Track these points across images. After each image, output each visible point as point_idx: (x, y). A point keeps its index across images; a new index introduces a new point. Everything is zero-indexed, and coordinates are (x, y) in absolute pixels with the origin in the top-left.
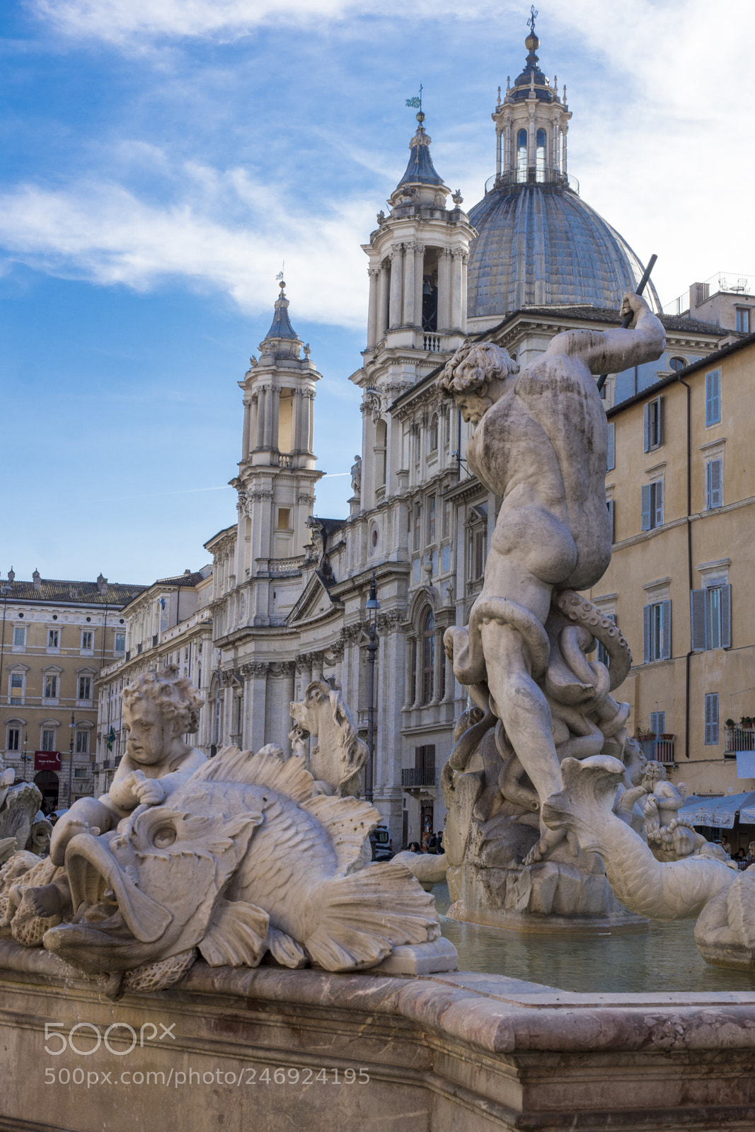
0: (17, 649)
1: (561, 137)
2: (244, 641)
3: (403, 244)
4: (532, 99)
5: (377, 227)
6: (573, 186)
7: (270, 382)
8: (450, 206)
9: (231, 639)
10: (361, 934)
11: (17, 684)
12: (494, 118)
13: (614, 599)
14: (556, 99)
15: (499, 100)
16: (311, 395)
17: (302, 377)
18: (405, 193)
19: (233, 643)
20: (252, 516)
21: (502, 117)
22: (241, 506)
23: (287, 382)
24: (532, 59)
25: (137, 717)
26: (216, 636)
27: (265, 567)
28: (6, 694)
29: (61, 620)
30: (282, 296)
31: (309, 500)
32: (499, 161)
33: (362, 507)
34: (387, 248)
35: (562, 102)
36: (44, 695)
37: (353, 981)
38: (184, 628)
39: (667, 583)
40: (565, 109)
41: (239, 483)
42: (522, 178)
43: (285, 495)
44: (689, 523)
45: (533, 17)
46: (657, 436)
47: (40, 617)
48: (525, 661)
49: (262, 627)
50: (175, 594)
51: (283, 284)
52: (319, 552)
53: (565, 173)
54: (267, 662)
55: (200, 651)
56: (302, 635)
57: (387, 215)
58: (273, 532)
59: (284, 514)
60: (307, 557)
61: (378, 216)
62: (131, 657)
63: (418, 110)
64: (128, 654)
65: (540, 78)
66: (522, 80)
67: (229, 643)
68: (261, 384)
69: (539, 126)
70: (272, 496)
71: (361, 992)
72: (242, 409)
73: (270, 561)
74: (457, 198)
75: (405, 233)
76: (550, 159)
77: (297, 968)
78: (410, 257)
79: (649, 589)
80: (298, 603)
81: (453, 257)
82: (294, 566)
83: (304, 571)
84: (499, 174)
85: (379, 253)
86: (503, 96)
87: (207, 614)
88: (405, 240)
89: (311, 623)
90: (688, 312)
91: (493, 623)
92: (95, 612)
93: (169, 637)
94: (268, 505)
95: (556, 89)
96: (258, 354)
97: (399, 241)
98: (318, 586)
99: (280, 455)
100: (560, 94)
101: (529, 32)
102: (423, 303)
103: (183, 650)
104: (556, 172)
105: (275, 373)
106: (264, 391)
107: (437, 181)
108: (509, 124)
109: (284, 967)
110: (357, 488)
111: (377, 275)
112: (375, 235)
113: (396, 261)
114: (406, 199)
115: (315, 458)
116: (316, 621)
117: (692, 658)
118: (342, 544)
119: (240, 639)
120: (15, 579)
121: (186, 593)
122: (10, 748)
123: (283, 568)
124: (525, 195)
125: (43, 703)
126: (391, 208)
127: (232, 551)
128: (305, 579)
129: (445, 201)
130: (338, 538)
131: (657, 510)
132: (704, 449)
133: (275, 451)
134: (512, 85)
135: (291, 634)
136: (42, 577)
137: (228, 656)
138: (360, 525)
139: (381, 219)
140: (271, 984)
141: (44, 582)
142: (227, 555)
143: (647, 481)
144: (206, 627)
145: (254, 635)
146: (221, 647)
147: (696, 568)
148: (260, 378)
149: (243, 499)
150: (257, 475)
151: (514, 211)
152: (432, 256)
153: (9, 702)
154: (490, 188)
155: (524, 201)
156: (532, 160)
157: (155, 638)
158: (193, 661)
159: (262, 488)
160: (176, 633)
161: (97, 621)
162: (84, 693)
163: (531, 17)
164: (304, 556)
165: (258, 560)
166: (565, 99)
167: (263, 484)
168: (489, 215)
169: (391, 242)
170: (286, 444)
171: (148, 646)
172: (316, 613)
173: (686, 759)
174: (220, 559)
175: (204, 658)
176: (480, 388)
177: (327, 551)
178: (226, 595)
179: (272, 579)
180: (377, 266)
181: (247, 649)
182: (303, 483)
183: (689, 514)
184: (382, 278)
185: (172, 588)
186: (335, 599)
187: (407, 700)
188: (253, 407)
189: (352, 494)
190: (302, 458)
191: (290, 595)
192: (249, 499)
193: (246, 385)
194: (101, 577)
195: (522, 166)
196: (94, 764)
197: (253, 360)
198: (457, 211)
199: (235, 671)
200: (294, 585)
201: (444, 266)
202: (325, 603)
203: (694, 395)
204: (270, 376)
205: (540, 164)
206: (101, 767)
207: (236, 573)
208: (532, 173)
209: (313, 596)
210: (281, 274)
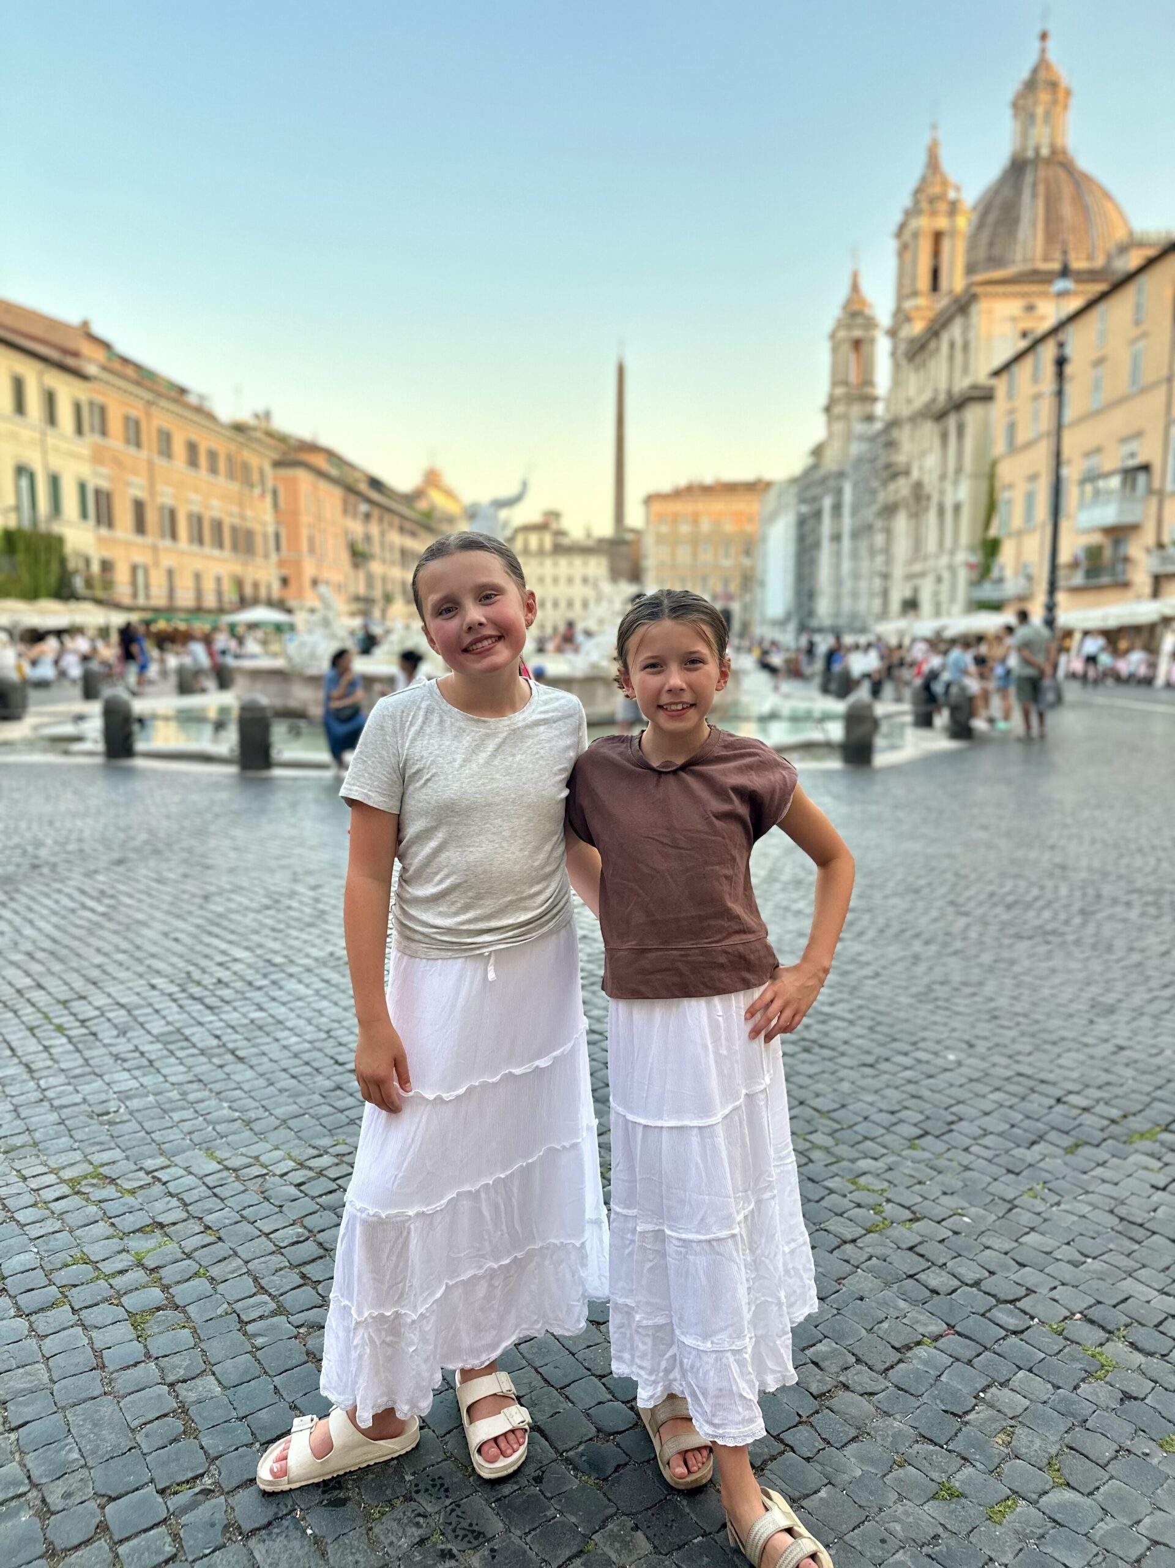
0: (704, 529)
1: (1063, 114)
3: (916, 232)
4: (1041, 87)
5: (903, 218)
7: (847, 334)
8: (952, 196)
11: (705, 552)
12: (1012, 105)
13: (1012, 486)
14: (1061, 84)
15: (1017, 91)
18: (921, 188)
20: (834, 432)
21: (1018, 104)
22: (829, 426)
23: (858, 333)
31: (872, 418)
34: (907, 235)
35: (1064, 86)
36: (722, 557)
40: (1067, 89)
41: (827, 410)
42: (1030, 154)
43: (856, 415)
45: (1046, 14)
57: (908, 208)
61: (904, 209)
65: (1049, 68)
66: (1034, 72)
68: (842, 336)
72: (830, 354)
75: (917, 223)
76: (1052, 135)
78: (922, 240)
79: (1029, 479)
81: (953, 236)
84: (1013, 153)
85: (902, 239)
86: (1019, 87)
92: (752, 500)
95: (1061, 76)
96: (840, 314)
97: (914, 230)
99: (851, 387)
100: (1063, 79)
101: (1041, 29)
102: (931, 274)
104: (1057, 145)
105: (850, 327)
106: (844, 341)
107: (944, 178)
108: (1022, 110)
111: (901, 255)
113: (912, 245)
114: (920, 196)
115: (874, 386)
124: (1031, 168)
125: (722, 563)
126: (911, 202)
127: (823, 457)
129: (948, 193)
133: (848, 384)
134: (1025, 79)
142: (820, 459)
148: (841, 331)
149: (829, 420)
150: (838, 403)
151: (1023, 181)
152: (938, 237)
153: (701, 563)
154: (1007, 164)
155: (1030, 173)
159: (840, 412)
162: (747, 555)
166: (1066, 82)
167: (842, 409)
169: (909, 230)
170: (857, 378)
180: (901, 249)
184: (906, 257)
188: (836, 353)
190: (867, 387)
192: (833, 420)
193: (832, 338)
195: (1032, 142)
197: (837, 319)
198: (957, 200)
201: (946, 245)
204: (848, 330)
205: (1046, 139)
208: (1037, 150)
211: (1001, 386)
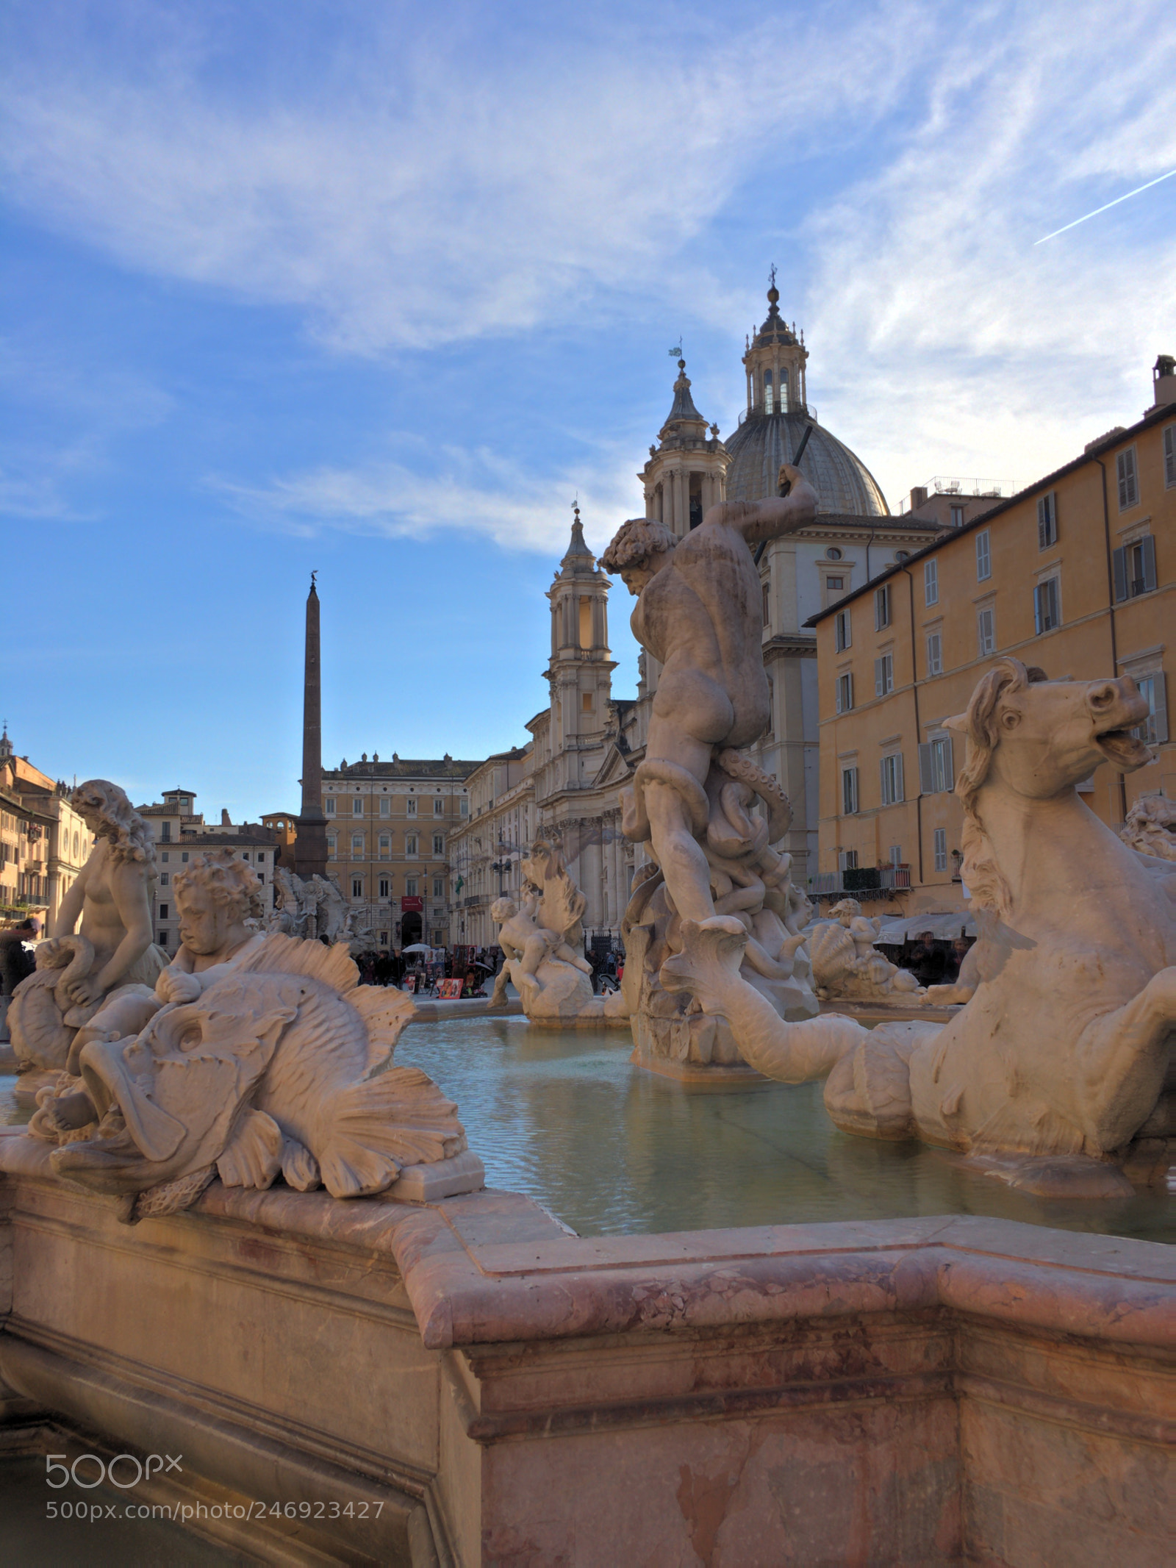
0: (383, 816)
1: (801, 374)
2: (560, 802)
3: (671, 472)
4: (775, 344)
5: (649, 458)
6: (812, 414)
7: (570, 592)
8: (709, 437)
9: (550, 800)
10: (370, 1153)
11: (385, 844)
12: (744, 361)
13: (856, 754)
14: (796, 342)
15: (748, 346)
16: (605, 600)
17: (597, 586)
18: (672, 429)
19: (552, 803)
20: (561, 701)
21: (751, 360)
22: (553, 693)
23: (584, 591)
24: (774, 310)
25: (186, 905)
26: (538, 799)
27: (574, 742)
28: (377, 852)
29: (416, 792)
30: (577, 520)
31: (607, 685)
32: (749, 398)
33: (648, 689)
34: (658, 476)
35: (800, 344)
36: (406, 851)
37: (355, 1210)
38: (513, 793)
39: (898, 739)
40: (803, 349)
41: (549, 675)
42: (769, 410)
43: (587, 682)
44: (915, 688)
45: (773, 274)
46: (886, 617)
47: (400, 790)
48: (684, 818)
49: (574, 790)
50: (505, 767)
51: (577, 511)
52: (616, 728)
53: (805, 405)
54: (579, 818)
55: (527, 811)
56: (606, 795)
57: (657, 447)
58: (579, 713)
59: (588, 698)
60: (607, 732)
61: (651, 449)
62: (473, 818)
63: (679, 359)
64: (471, 816)
65: (782, 325)
66: (765, 328)
67: (548, 804)
68: (564, 593)
69: (781, 366)
70: (576, 684)
71: (358, 1226)
72: (549, 614)
73: (577, 737)
74: (715, 430)
75: (672, 462)
76: (793, 393)
77: (308, 1191)
78: (677, 481)
79: (885, 745)
80: (602, 769)
81: (713, 479)
82: (597, 740)
83: (605, 744)
84: (749, 409)
85: (653, 480)
86: (751, 341)
87: (530, 781)
88: (671, 468)
89: (612, 785)
90: (909, 513)
91: (654, 783)
92: (443, 783)
93: (502, 801)
94: (574, 691)
95: (795, 333)
96: (560, 569)
97: (668, 469)
98: (616, 755)
99: (582, 650)
100: (798, 337)
101: (770, 287)
102: (691, 520)
103: (513, 811)
104: (798, 403)
105: (574, 584)
106: (567, 599)
107: (698, 417)
108: (757, 365)
109: (293, 1189)
110: (643, 673)
111: (652, 498)
112: (648, 465)
113: (666, 485)
114: (673, 434)
115: (610, 651)
116: (617, 783)
117: (922, 800)
118: (634, 720)
119: (557, 800)
120: (379, 761)
121: (514, 765)
122: (382, 895)
123: (588, 742)
124: (772, 425)
125: (407, 858)
126: (660, 442)
127: (548, 730)
128: (606, 750)
129: (705, 433)
130: (631, 715)
131: (888, 679)
132: (925, 626)
133: (577, 647)
134: (758, 332)
135: (598, 794)
136: (400, 758)
137: (548, 814)
138: (647, 703)
139: (653, 451)
140: (276, 1210)
141: (403, 762)
142: (544, 733)
143: (878, 656)
144: (530, 791)
145: (567, 797)
146: (542, 807)
147: (922, 725)
148: (563, 588)
149: (553, 687)
150: (564, 668)
151: (764, 439)
152: (696, 479)
153: (379, 858)
154: (743, 420)
155: (771, 431)
156: (776, 395)
157: (491, 802)
158: (521, 820)
159: (569, 677)
160: (507, 797)
161: (445, 792)
162: (438, 849)
163: (771, 273)
164: (604, 731)
165: (568, 736)
166: (802, 341)
167: (570, 674)
168: (743, 443)
169: (662, 470)
170: (586, 641)
171: (486, 808)
172: (616, 777)
173: (921, 884)
174: (538, 737)
175: (528, 817)
176: (642, 561)
177: (623, 727)
178: (545, 765)
179: (580, 751)
180: (652, 491)
181: (563, 808)
182: (602, 672)
183: (915, 681)
184: (656, 500)
185: (502, 761)
186: (631, 765)
188: (558, 612)
189: (639, 678)
190: (600, 652)
191: (594, 764)
192: (559, 687)
193: (551, 595)
194: (446, 757)
195: (769, 400)
196: (449, 905)
197: (556, 575)
198: (715, 441)
199: (554, 827)
200: (598, 754)
201: (706, 487)
202: (622, 768)
203: (916, 582)
204: (571, 587)
205: (784, 398)
206: (454, 907)
207: (551, 748)
208: (777, 405)
209: (612, 764)
210: (575, 503)
211: (825, 637)
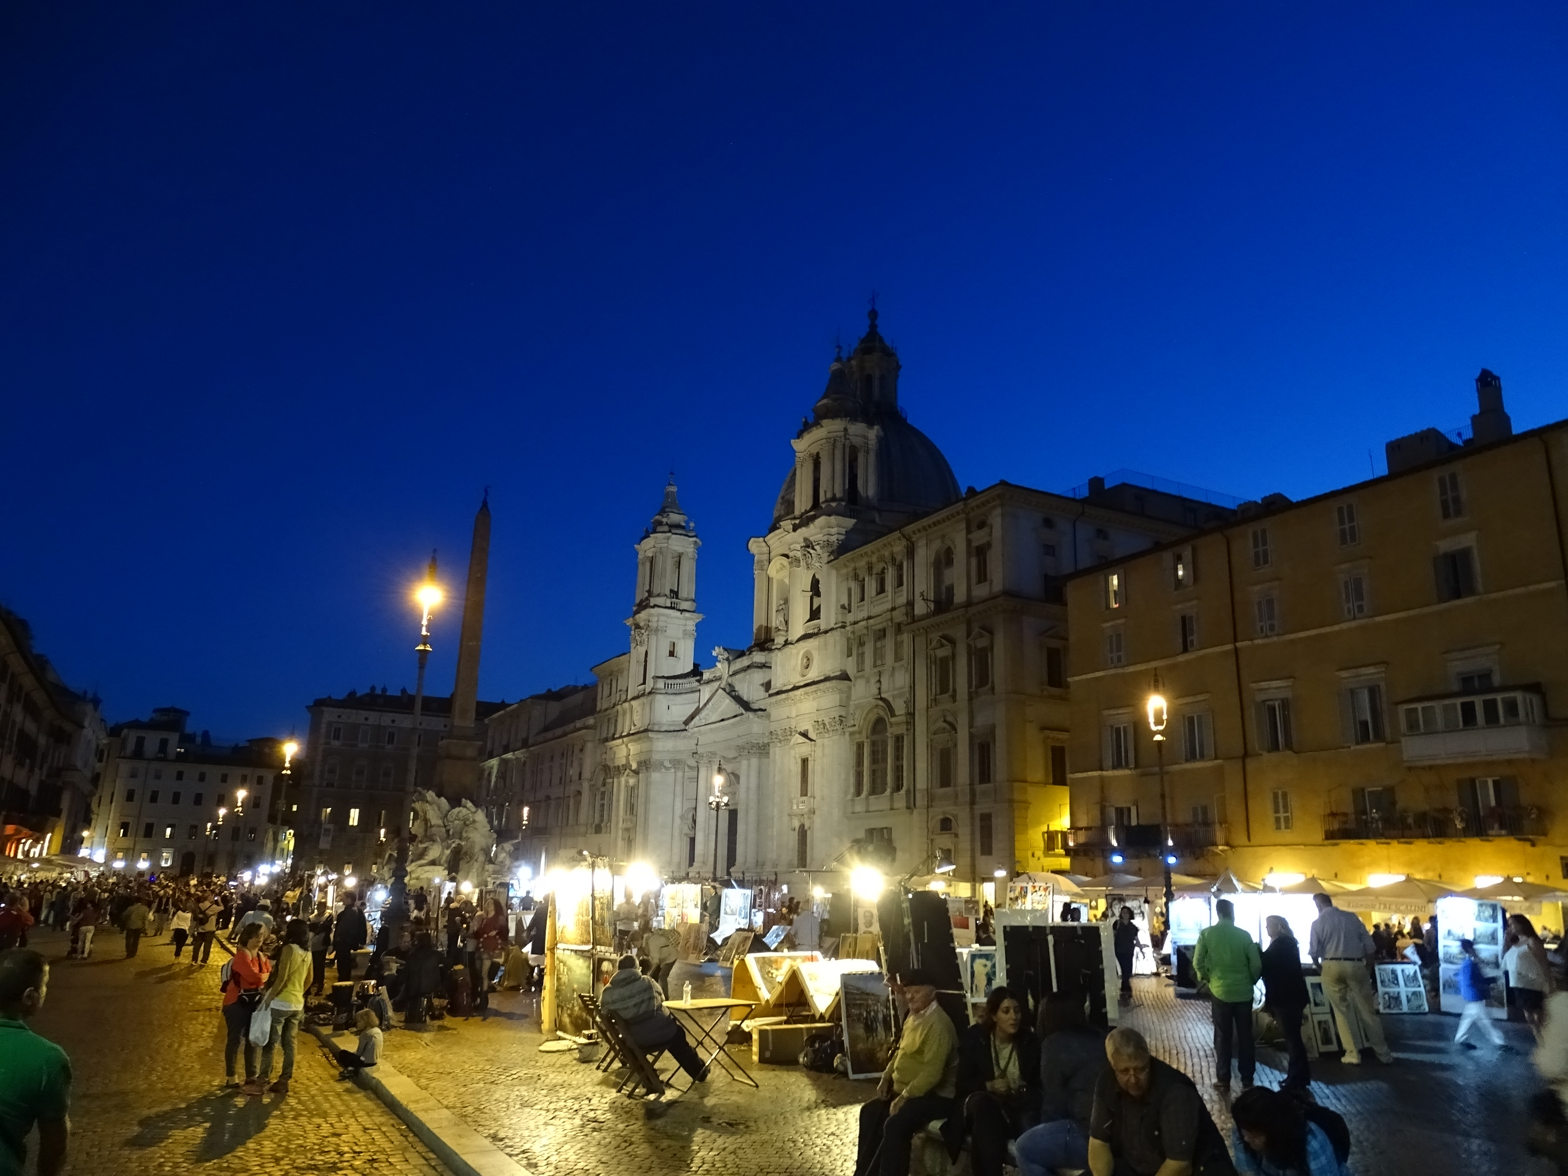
1: (895, 382)
2: (640, 742)
3: (834, 438)
4: (876, 353)
14: (892, 355)
17: (689, 543)
20: (647, 645)
23: (677, 547)
24: (873, 327)
29: (425, 725)
31: (693, 635)
33: (790, 637)
35: (895, 356)
38: (558, 732)
40: (898, 361)
43: (673, 631)
44: (1236, 648)
45: (874, 298)
49: (659, 731)
50: (543, 707)
52: (722, 674)
58: (665, 658)
59: (672, 645)
60: (707, 677)
65: (881, 339)
66: (867, 339)
70: (666, 631)
73: (665, 680)
78: (840, 449)
80: (699, 712)
81: (868, 452)
82: (684, 685)
83: (704, 688)
87: (590, 721)
89: (712, 728)
90: (1089, 496)
93: (541, 739)
94: (663, 638)
95: (891, 348)
100: (894, 352)
101: (870, 308)
102: (849, 484)
106: (661, 552)
116: (719, 727)
117: (1248, 759)
123: (675, 686)
128: (704, 694)
130: (741, 663)
131: (1189, 639)
132: (1253, 584)
133: (668, 597)
134: (860, 342)
135: (685, 737)
138: (788, 652)
144: (589, 731)
145: (651, 737)
147: (1247, 685)
152: (854, 450)
159: (657, 624)
165: (654, 678)
166: (898, 355)
167: (659, 621)
169: (822, 437)
172: (717, 721)
173: (1248, 843)
174: (605, 679)
179: (667, 694)
181: (643, 748)
183: (1235, 641)
185: (541, 701)
187: (852, 790)
190: (688, 604)
199: (628, 766)
201: (862, 458)
202: (727, 713)
203: (1235, 543)
209: (713, 708)
211: (1083, 595)
